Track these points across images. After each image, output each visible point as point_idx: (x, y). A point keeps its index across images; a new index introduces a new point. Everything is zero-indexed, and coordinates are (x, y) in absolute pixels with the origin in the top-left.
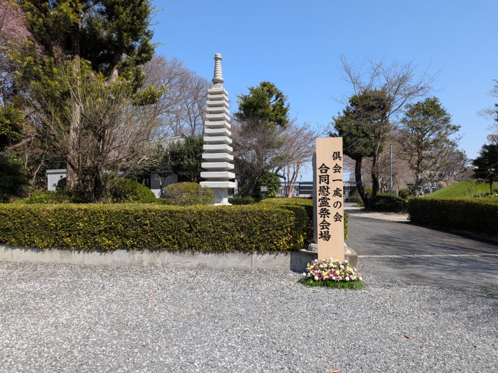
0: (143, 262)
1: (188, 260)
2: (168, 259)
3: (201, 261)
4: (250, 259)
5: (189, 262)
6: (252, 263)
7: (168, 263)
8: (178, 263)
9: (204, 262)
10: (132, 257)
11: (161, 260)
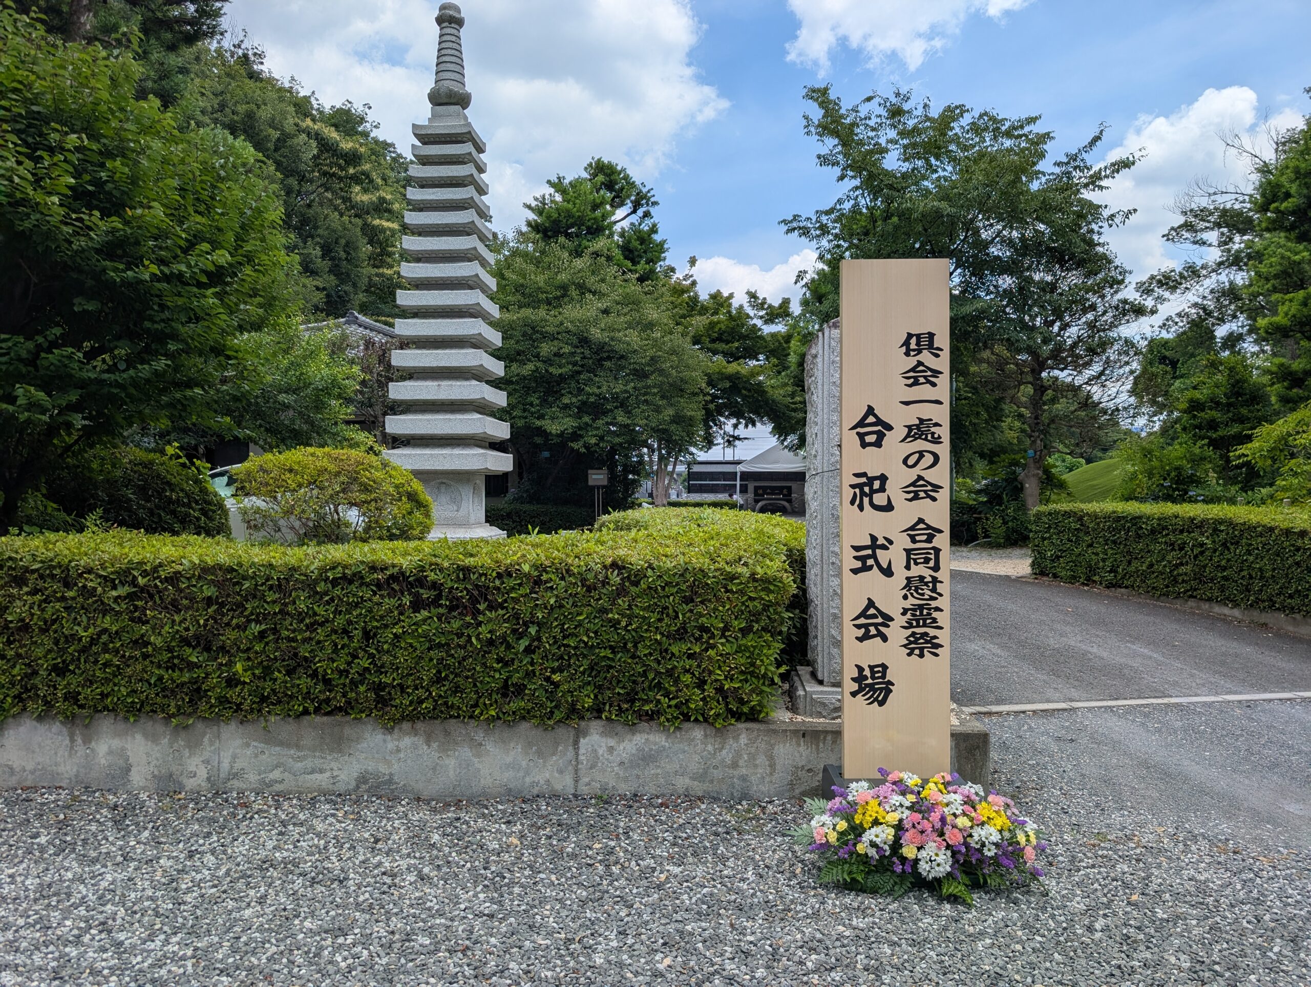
0: (128, 770)
1: (318, 762)
2: (234, 757)
3: (371, 766)
4: (570, 753)
5: (321, 771)
6: (576, 771)
7: (236, 776)
8: (276, 774)
9: (383, 769)
10: (81, 750)
11: (207, 762)
